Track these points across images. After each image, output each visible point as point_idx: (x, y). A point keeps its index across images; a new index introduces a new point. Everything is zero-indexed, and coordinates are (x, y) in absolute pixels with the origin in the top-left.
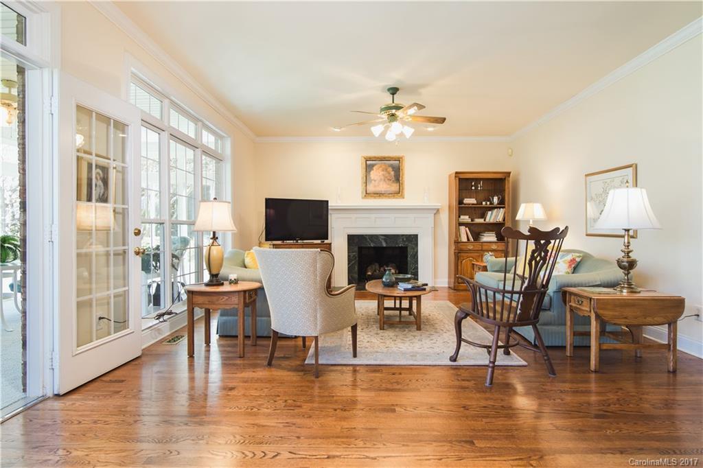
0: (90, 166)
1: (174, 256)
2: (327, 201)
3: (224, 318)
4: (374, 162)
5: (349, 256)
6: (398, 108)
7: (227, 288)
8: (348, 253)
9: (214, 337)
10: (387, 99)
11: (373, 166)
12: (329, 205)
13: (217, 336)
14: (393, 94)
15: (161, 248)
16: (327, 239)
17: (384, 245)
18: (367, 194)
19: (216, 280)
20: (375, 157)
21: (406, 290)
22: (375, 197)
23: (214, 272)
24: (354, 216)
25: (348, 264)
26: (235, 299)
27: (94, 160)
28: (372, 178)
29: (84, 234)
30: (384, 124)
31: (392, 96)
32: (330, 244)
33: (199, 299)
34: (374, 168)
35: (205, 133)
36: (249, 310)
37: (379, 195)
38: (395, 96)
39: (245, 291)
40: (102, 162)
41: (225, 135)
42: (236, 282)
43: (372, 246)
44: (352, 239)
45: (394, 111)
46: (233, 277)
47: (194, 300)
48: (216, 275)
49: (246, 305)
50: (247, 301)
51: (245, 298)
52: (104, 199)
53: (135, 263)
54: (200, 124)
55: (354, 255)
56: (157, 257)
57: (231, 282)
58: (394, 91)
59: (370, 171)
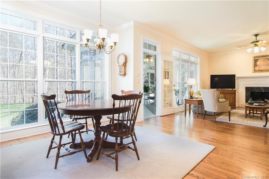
0: (166, 72)
1: (182, 92)
2: (235, 75)
3: (194, 108)
4: (258, 58)
5: (246, 95)
6: (257, 42)
7: (194, 99)
8: (246, 94)
9: (192, 113)
10: (254, 39)
11: (258, 60)
12: (236, 76)
13: (193, 113)
14: (256, 36)
15: (179, 90)
16: (235, 88)
17: (263, 91)
18: (255, 71)
19: (191, 97)
20: (259, 56)
21: (255, 105)
22: (259, 72)
23: (191, 95)
24: (248, 80)
25: (246, 98)
26: (196, 102)
27: (167, 71)
28: (258, 64)
29: (165, 86)
30: (252, 48)
31: (256, 37)
32: (236, 90)
33: (187, 102)
34: (259, 60)
35: (191, 57)
36: (200, 106)
37: (261, 71)
38: (257, 37)
39: (198, 100)
40: (168, 71)
41: (197, 57)
42: (197, 98)
43: (257, 91)
44: (247, 89)
45: (256, 43)
46: (196, 97)
47: (186, 102)
48: (192, 96)
49: (199, 104)
50: (199, 103)
51: (198, 102)
52: (168, 78)
53: (174, 92)
54: (190, 55)
55: (248, 95)
56: (178, 92)
57: (196, 98)
58: (256, 35)
59: (256, 62)
